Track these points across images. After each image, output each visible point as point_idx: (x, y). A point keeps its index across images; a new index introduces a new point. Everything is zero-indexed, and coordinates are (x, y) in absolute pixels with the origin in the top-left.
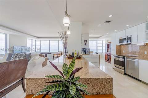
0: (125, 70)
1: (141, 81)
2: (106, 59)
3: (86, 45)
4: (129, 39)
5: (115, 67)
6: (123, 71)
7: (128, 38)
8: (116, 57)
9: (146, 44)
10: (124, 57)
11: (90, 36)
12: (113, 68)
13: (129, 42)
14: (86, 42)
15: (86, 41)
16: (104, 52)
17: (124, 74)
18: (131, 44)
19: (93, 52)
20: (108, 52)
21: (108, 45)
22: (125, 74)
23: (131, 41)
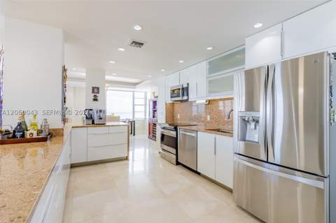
0: (177, 155)
1: (199, 174)
2: (151, 132)
3: (95, 100)
4: (185, 90)
5: (161, 151)
6: (175, 157)
7: (183, 89)
8: (164, 128)
9: (209, 101)
10: (176, 129)
11: (108, 77)
12: (160, 153)
13: (185, 98)
14: (98, 93)
15: (96, 90)
16: (147, 117)
17: (175, 163)
18: (187, 100)
19: (119, 117)
20: (154, 117)
21: (155, 103)
22: (178, 163)
23: (188, 95)
